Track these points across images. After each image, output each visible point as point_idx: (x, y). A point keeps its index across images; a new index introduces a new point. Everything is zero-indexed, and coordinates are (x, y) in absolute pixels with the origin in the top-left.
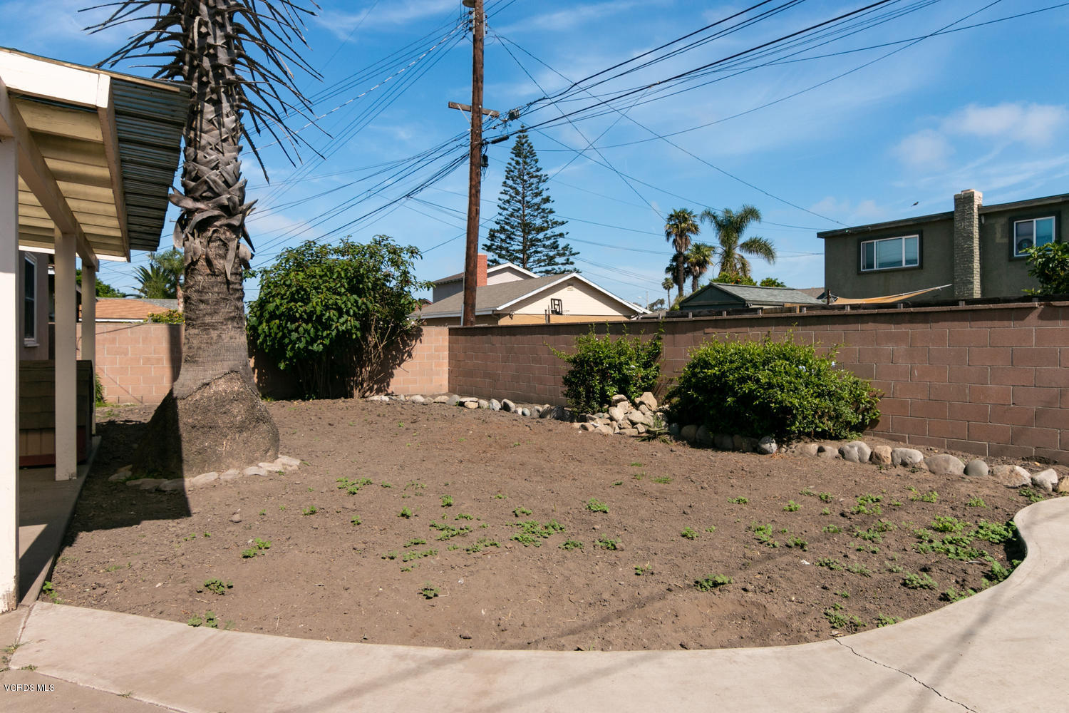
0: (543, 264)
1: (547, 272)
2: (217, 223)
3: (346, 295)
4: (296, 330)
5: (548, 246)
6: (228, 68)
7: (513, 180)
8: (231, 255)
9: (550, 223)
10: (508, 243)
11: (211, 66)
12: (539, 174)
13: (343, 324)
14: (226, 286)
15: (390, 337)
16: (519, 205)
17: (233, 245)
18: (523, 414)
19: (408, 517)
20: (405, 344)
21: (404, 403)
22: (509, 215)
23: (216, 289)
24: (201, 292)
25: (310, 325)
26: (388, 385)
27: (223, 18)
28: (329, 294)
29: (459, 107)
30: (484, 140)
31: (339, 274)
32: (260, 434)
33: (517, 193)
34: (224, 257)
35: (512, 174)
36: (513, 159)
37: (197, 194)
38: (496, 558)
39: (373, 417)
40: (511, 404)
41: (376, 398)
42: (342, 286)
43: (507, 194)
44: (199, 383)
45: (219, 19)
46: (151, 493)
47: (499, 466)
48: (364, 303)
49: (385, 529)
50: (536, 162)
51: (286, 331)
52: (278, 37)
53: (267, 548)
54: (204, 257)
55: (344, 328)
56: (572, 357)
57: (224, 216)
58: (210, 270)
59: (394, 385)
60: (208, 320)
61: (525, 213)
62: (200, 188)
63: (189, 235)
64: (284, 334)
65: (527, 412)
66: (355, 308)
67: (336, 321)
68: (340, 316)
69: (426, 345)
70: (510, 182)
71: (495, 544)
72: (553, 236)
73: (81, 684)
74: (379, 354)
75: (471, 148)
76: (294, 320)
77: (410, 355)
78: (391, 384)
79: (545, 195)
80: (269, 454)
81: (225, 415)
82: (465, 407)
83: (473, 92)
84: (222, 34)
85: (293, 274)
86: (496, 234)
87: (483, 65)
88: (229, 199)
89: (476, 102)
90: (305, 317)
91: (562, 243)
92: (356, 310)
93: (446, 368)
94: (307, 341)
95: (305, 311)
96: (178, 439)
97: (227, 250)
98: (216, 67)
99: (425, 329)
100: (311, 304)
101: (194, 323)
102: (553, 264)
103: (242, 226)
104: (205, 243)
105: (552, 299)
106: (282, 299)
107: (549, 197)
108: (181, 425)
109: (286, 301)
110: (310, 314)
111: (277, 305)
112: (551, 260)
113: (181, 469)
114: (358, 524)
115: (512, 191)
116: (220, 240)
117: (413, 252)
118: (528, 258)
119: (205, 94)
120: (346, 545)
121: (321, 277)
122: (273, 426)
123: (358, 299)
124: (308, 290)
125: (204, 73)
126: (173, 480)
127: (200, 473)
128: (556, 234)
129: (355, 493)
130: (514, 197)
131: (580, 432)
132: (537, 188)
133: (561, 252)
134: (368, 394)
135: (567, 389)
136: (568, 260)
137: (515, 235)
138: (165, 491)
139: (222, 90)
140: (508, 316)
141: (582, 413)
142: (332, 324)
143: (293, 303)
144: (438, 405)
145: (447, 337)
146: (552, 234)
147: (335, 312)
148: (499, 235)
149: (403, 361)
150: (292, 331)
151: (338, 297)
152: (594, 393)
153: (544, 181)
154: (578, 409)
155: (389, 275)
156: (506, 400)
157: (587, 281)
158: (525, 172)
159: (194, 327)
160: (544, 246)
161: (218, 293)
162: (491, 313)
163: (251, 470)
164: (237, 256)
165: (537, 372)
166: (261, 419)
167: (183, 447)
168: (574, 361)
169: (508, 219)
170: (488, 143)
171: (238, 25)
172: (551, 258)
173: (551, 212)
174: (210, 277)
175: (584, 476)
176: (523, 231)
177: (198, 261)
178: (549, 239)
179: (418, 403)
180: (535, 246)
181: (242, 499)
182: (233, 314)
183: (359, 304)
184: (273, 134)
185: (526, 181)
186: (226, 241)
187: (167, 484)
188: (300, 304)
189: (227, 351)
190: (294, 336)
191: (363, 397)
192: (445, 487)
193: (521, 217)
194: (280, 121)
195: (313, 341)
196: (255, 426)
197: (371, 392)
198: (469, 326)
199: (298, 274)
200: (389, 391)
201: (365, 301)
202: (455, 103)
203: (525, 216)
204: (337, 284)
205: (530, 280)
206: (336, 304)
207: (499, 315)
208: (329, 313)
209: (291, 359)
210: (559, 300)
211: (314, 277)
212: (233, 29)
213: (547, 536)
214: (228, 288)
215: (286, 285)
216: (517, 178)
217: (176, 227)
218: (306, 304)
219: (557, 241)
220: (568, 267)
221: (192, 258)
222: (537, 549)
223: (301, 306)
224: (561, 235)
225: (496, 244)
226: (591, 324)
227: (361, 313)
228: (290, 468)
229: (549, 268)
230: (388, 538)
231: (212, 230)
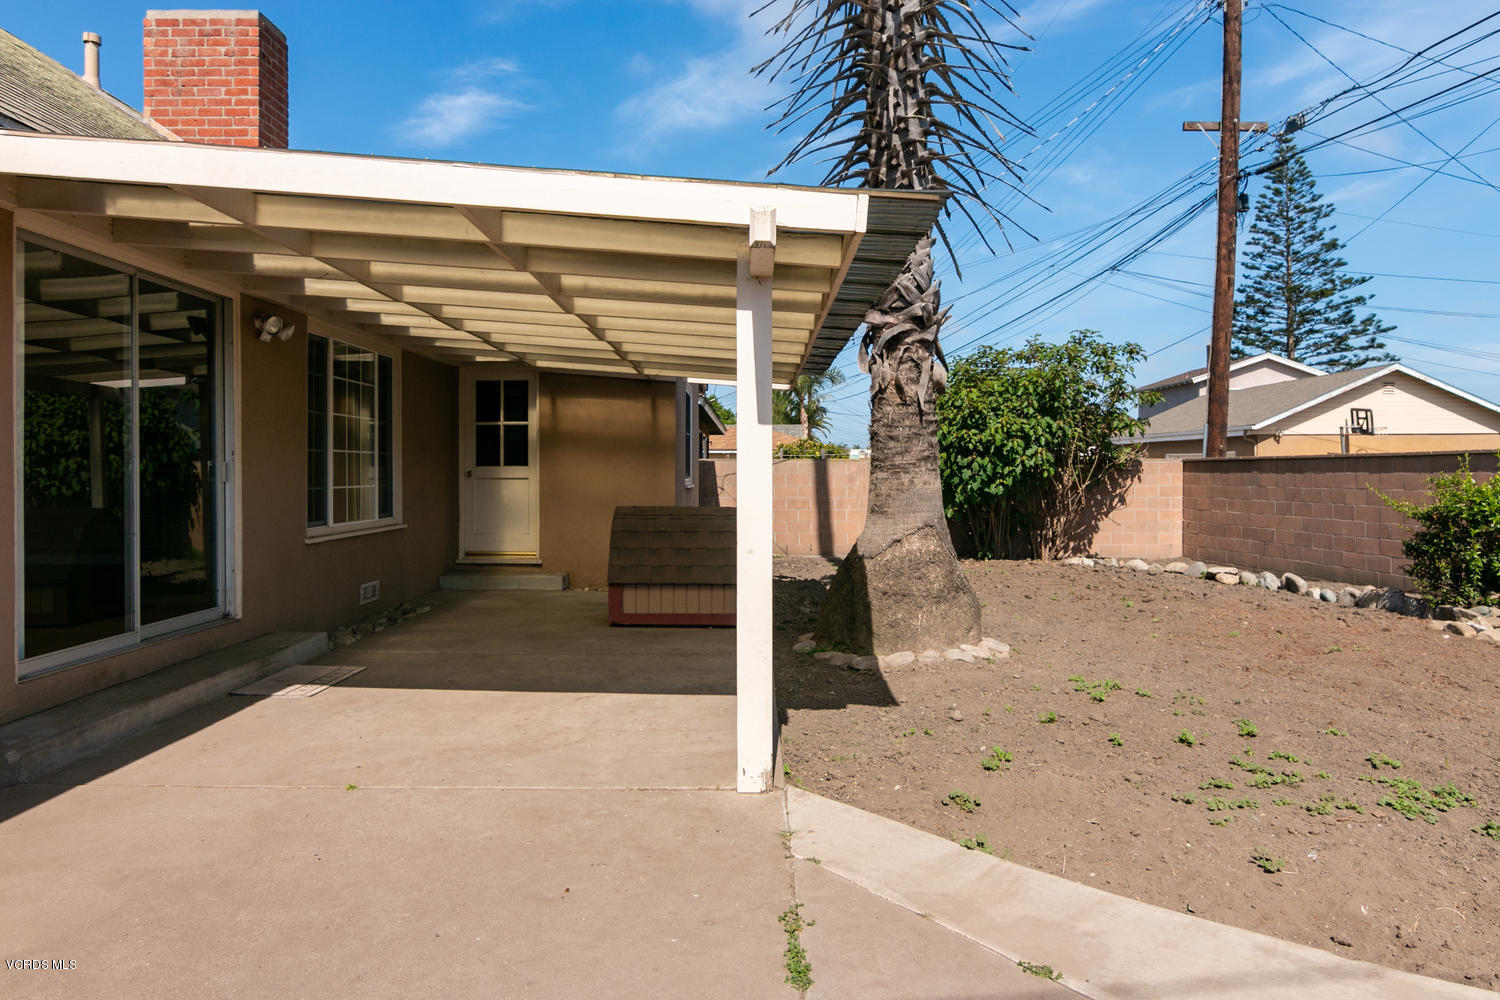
0: (1323, 350)
1: (1332, 363)
2: (909, 340)
3: (1036, 417)
4: (969, 466)
5: (1334, 320)
6: (920, 142)
7: (1269, 221)
8: (924, 378)
9: (1337, 282)
10: (1260, 321)
11: (902, 144)
12: (1316, 204)
13: (1031, 457)
14: (918, 418)
15: (1095, 475)
16: (1280, 260)
17: (926, 366)
18: (1323, 598)
19: (1189, 744)
20: (1115, 484)
21: (1119, 571)
22: (1261, 277)
23: (907, 422)
24: (890, 426)
25: (987, 459)
26: (1090, 543)
27: (915, 82)
28: (1011, 417)
29: (1200, 127)
30: (1243, 170)
31: (1026, 389)
32: (960, 607)
33: (1277, 240)
34: (916, 381)
35: (1266, 211)
36: (1269, 188)
37: (886, 306)
38: (1363, 831)
39: (1080, 590)
40: (1300, 582)
41: (1075, 560)
42: (1030, 405)
43: (1258, 244)
44: (889, 540)
45: (910, 83)
46: (843, 670)
47: (1313, 681)
48: (1060, 428)
49: (1160, 758)
50: (1312, 187)
51: (955, 467)
52: (975, 88)
53: (1009, 761)
54: (893, 382)
55: (1032, 463)
56: (1424, 509)
57: (915, 330)
58: (901, 399)
59: (1100, 543)
60: (898, 460)
61: (1291, 271)
62: (890, 297)
63: (877, 357)
64: (952, 471)
65: (1330, 595)
66: (1048, 436)
67: (1021, 452)
68: (1027, 446)
69: (1146, 485)
70: (1264, 225)
71: (1354, 808)
72: (1344, 303)
73: (872, 892)
74: (1080, 498)
75: (1220, 186)
76: (965, 452)
77: (1122, 501)
78: (1094, 541)
79: (1328, 237)
80: (971, 634)
81: (920, 581)
82: (1217, 581)
83: (1224, 101)
84: (914, 101)
85: (964, 392)
86: (1238, 309)
87: (1240, 55)
88: (923, 309)
89: (1228, 114)
90: (981, 448)
91: (1360, 313)
92: (1050, 438)
93: (1179, 520)
94: (982, 480)
95: (980, 441)
96: (868, 607)
97: (920, 372)
98: (908, 144)
99: (1147, 463)
100: (988, 432)
101: (883, 464)
102: (1345, 350)
103: (935, 340)
104: (895, 366)
105: (1352, 410)
106: (950, 425)
107: (1336, 240)
108: (870, 590)
109: (955, 428)
110: (987, 445)
111: (943, 433)
112: (1340, 343)
113: (871, 644)
114: (1119, 745)
115: (1266, 238)
116: (912, 360)
117: (1132, 351)
118: (1297, 341)
119: (894, 180)
120: (1114, 773)
121: (1001, 394)
122: (975, 599)
123: (1051, 422)
124: (985, 412)
125: (894, 154)
126: (865, 658)
127: (892, 651)
128: (1348, 299)
129: (1101, 700)
130: (1270, 248)
131: (1447, 637)
132: (1314, 228)
133: (1360, 328)
134: (1061, 554)
135: (1412, 562)
136: (1373, 340)
137: (1273, 307)
138: (859, 670)
139: (914, 172)
140: (1272, 439)
141: (1443, 603)
142: (1015, 459)
143: (964, 431)
144: (1173, 575)
145: (1180, 475)
146: (1342, 301)
147: (1018, 440)
148: (1244, 309)
149: (1112, 508)
150: (964, 467)
151: (1025, 421)
152: (1469, 571)
153: (1326, 215)
154: (1435, 596)
155: (1093, 387)
156: (1289, 575)
157: (1422, 377)
158: (1292, 205)
159: (881, 469)
160: (1327, 321)
161: (910, 427)
162: (1241, 434)
163: (953, 654)
164: (931, 379)
165: (1345, 532)
166: (959, 587)
167: (873, 617)
168: (1428, 517)
169: (1260, 283)
170: (1249, 174)
171: (931, 85)
172: (1342, 339)
173: (1340, 263)
174: (901, 407)
175: (1485, 715)
176: (1288, 300)
177: (886, 388)
178: (1337, 307)
179: (1140, 571)
180: (1308, 322)
181: (952, 691)
182: (926, 453)
183: (1054, 430)
184: (969, 216)
185: (1292, 219)
186: (919, 362)
187: (858, 661)
188: (974, 431)
189: (920, 499)
190: (967, 473)
191: (1056, 558)
192: (1236, 707)
193: (1283, 277)
194: (976, 196)
195: (991, 480)
196: (954, 597)
197: (1065, 553)
198: (1217, 458)
199: (971, 392)
200: (1092, 552)
201: (1062, 425)
202: (1193, 123)
203: (1290, 275)
204: (1022, 403)
205: (1309, 380)
206: (1022, 430)
207: (1255, 438)
208: (1013, 442)
209: (961, 505)
210: (1366, 411)
211: (991, 394)
212: (926, 93)
213: (1445, 808)
214: (921, 420)
215: (956, 407)
216: (1277, 216)
217: (861, 347)
218: (982, 431)
219: (1351, 311)
220: (1372, 353)
221: (880, 385)
222: (1431, 827)
223: (975, 435)
224: (1360, 300)
225: (1239, 324)
226: (1462, 454)
227: (1056, 441)
228: (1000, 656)
229: (1336, 356)
230: (1170, 772)
231: (903, 348)
